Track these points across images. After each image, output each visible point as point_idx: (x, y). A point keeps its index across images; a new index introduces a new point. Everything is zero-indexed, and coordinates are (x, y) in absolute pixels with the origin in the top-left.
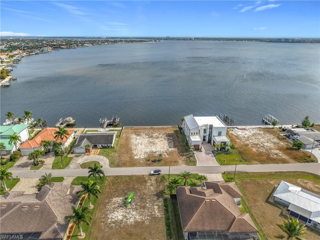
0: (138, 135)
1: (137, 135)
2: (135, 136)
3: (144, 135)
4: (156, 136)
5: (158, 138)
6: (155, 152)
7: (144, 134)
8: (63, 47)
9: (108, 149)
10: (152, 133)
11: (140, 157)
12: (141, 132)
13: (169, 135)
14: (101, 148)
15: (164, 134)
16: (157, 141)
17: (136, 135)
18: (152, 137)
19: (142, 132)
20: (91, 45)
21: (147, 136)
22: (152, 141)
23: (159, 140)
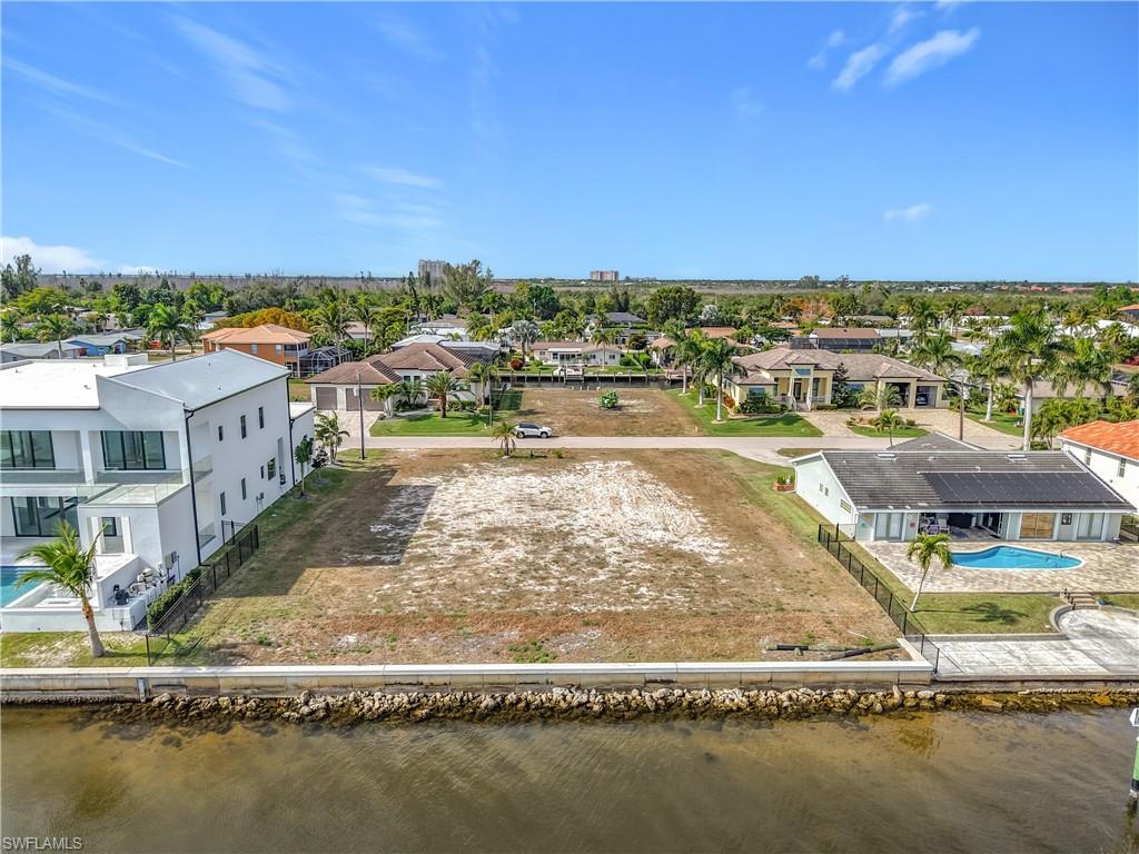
0: (665, 554)
1: (680, 555)
2: (691, 545)
3: (611, 549)
4: (500, 546)
5: (489, 533)
6: (528, 471)
7: (613, 560)
10: (530, 569)
12: (652, 579)
13: (382, 548)
15: (422, 558)
16: (505, 515)
17: (695, 560)
18: (540, 537)
19: (638, 580)
21: (580, 540)
22: (541, 515)
23: (486, 519)
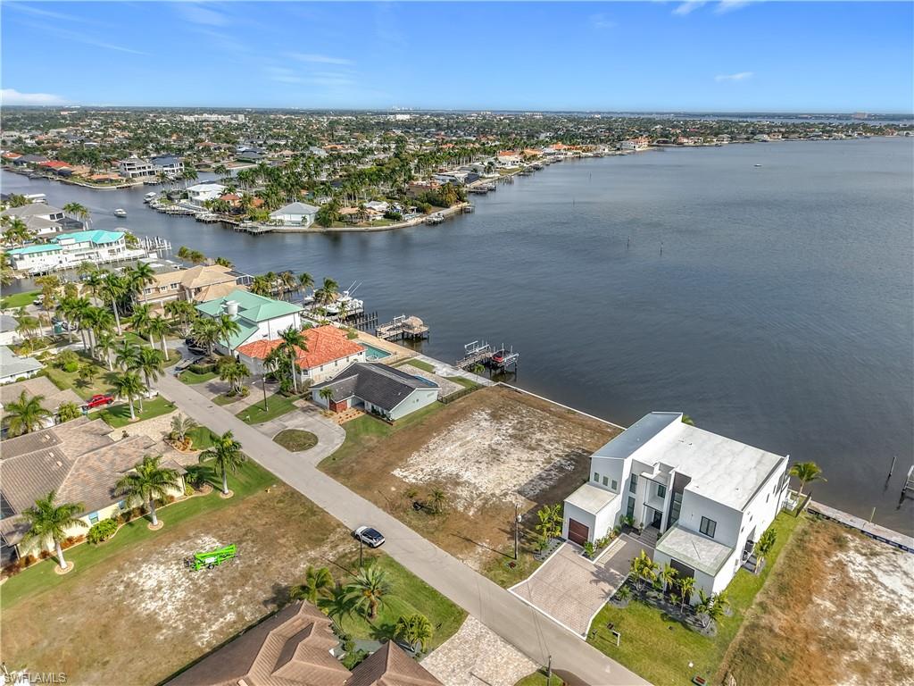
0: (497, 417)
1: (494, 416)
2: (484, 417)
3: (508, 425)
4: (540, 441)
5: (534, 448)
7: (515, 422)
8: (685, 140)
9: (379, 421)
10: (542, 428)
11: (406, 477)
12: (516, 413)
13: (577, 456)
14: (368, 413)
15: (569, 447)
16: (516, 455)
17: (493, 413)
18: (522, 439)
19: (521, 414)
20: (780, 137)
21: (512, 432)
22: (504, 448)
23: (525, 456)
